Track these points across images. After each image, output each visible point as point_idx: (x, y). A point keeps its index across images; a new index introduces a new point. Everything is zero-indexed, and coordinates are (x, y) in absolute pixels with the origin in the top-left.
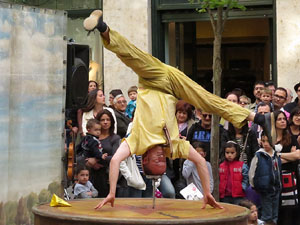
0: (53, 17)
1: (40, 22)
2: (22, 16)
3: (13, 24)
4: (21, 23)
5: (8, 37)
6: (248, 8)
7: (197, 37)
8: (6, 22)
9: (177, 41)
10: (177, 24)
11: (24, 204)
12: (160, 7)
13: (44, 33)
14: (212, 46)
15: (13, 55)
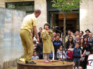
0: (22, 13)
1: (19, 14)
2: (14, 12)
3: (12, 14)
4: (14, 14)
5: (11, 18)
6: (73, 10)
7: (59, 18)
8: (11, 14)
9: (54, 19)
10: (54, 14)
11: (15, 61)
12: (49, 10)
13: (20, 17)
14: (63, 20)
15: (12, 22)
